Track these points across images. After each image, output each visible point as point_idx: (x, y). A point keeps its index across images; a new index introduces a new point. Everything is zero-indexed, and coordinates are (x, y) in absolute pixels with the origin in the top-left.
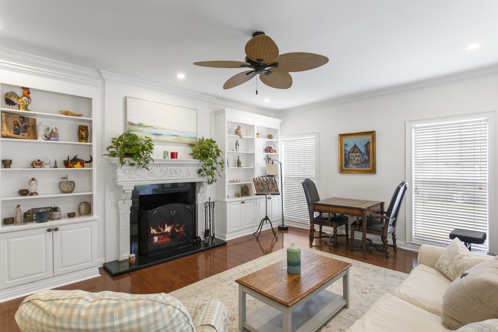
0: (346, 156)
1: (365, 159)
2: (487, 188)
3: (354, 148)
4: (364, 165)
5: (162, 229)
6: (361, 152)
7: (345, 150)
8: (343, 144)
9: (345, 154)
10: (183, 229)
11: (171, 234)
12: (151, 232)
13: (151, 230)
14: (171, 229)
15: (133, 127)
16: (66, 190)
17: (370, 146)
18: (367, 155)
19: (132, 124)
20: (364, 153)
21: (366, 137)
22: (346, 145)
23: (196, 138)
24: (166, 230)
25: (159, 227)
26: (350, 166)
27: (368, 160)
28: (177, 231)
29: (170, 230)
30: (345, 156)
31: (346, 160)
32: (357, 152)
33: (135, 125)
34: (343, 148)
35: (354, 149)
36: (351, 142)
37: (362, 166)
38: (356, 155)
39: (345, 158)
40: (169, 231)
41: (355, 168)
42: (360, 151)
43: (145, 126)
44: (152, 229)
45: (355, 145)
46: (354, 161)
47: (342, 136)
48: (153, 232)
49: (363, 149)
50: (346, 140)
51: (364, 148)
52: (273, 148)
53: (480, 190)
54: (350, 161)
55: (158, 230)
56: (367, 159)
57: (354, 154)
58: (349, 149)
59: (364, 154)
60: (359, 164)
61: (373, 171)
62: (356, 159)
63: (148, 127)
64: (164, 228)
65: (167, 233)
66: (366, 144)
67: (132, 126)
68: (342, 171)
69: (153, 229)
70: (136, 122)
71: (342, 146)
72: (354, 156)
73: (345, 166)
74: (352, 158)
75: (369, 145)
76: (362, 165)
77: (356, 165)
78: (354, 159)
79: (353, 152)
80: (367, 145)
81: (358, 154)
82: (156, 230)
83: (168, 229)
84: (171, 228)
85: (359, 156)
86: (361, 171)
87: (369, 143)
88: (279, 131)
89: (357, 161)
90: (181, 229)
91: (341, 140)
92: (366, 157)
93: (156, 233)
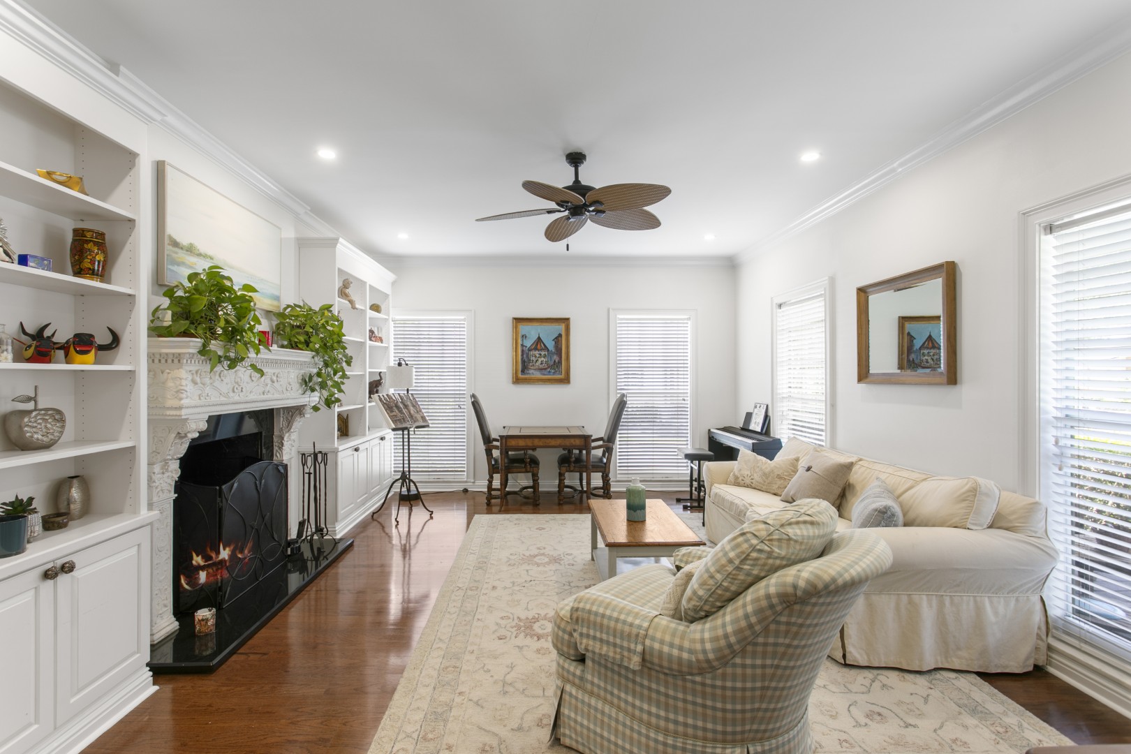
0: (525, 356)
1: (555, 361)
2: (689, 398)
3: (537, 343)
4: (553, 371)
5: (214, 555)
6: (548, 350)
7: (522, 345)
8: (520, 336)
9: (523, 351)
10: (249, 552)
11: (230, 562)
12: (194, 562)
13: (192, 559)
14: (230, 553)
15: (176, 253)
16: (45, 439)
17: (561, 340)
18: (557, 354)
19: (175, 244)
20: (553, 351)
21: (557, 327)
22: (524, 337)
23: (277, 298)
24: (221, 557)
25: (209, 549)
26: (531, 371)
27: (559, 362)
28: (240, 556)
29: (228, 555)
30: (522, 355)
31: (523, 362)
32: (541, 350)
33: (182, 248)
34: (520, 342)
35: (537, 345)
36: (533, 332)
37: (549, 372)
38: (540, 354)
39: (522, 359)
40: (227, 558)
41: (538, 375)
42: (546, 348)
43: (200, 255)
44: (194, 555)
45: (539, 338)
46: (537, 364)
47: (518, 320)
48: (197, 562)
49: (551, 345)
50: (524, 329)
51: (554, 343)
52: (376, 332)
53: (683, 402)
54: (531, 364)
55: (207, 558)
56: (557, 361)
57: (537, 353)
58: (528, 343)
59: (553, 354)
60: (545, 369)
61: (566, 380)
62: (540, 360)
63: (204, 257)
64: (218, 553)
65: (223, 561)
66: (556, 338)
67: (176, 249)
68: (517, 381)
69: (198, 556)
70: (184, 240)
71: (518, 337)
72: (538, 356)
73: (523, 371)
74: (534, 358)
75: (560, 338)
76: (549, 370)
77: (541, 369)
78: (537, 361)
79: (536, 349)
80: (558, 339)
81: (543, 353)
82: (203, 558)
83: (225, 554)
84: (230, 550)
85: (545, 356)
86: (549, 380)
87: (560, 335)
88: (390, 297)
89: (542, 364)
90: (246, 552)
91: (515, 328)
92: (556, 358)
93: (202, 563)
